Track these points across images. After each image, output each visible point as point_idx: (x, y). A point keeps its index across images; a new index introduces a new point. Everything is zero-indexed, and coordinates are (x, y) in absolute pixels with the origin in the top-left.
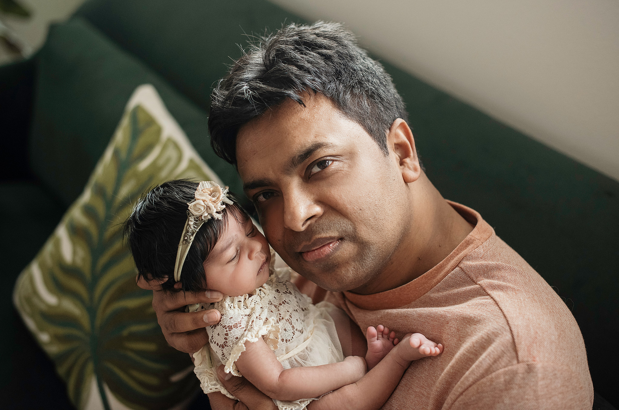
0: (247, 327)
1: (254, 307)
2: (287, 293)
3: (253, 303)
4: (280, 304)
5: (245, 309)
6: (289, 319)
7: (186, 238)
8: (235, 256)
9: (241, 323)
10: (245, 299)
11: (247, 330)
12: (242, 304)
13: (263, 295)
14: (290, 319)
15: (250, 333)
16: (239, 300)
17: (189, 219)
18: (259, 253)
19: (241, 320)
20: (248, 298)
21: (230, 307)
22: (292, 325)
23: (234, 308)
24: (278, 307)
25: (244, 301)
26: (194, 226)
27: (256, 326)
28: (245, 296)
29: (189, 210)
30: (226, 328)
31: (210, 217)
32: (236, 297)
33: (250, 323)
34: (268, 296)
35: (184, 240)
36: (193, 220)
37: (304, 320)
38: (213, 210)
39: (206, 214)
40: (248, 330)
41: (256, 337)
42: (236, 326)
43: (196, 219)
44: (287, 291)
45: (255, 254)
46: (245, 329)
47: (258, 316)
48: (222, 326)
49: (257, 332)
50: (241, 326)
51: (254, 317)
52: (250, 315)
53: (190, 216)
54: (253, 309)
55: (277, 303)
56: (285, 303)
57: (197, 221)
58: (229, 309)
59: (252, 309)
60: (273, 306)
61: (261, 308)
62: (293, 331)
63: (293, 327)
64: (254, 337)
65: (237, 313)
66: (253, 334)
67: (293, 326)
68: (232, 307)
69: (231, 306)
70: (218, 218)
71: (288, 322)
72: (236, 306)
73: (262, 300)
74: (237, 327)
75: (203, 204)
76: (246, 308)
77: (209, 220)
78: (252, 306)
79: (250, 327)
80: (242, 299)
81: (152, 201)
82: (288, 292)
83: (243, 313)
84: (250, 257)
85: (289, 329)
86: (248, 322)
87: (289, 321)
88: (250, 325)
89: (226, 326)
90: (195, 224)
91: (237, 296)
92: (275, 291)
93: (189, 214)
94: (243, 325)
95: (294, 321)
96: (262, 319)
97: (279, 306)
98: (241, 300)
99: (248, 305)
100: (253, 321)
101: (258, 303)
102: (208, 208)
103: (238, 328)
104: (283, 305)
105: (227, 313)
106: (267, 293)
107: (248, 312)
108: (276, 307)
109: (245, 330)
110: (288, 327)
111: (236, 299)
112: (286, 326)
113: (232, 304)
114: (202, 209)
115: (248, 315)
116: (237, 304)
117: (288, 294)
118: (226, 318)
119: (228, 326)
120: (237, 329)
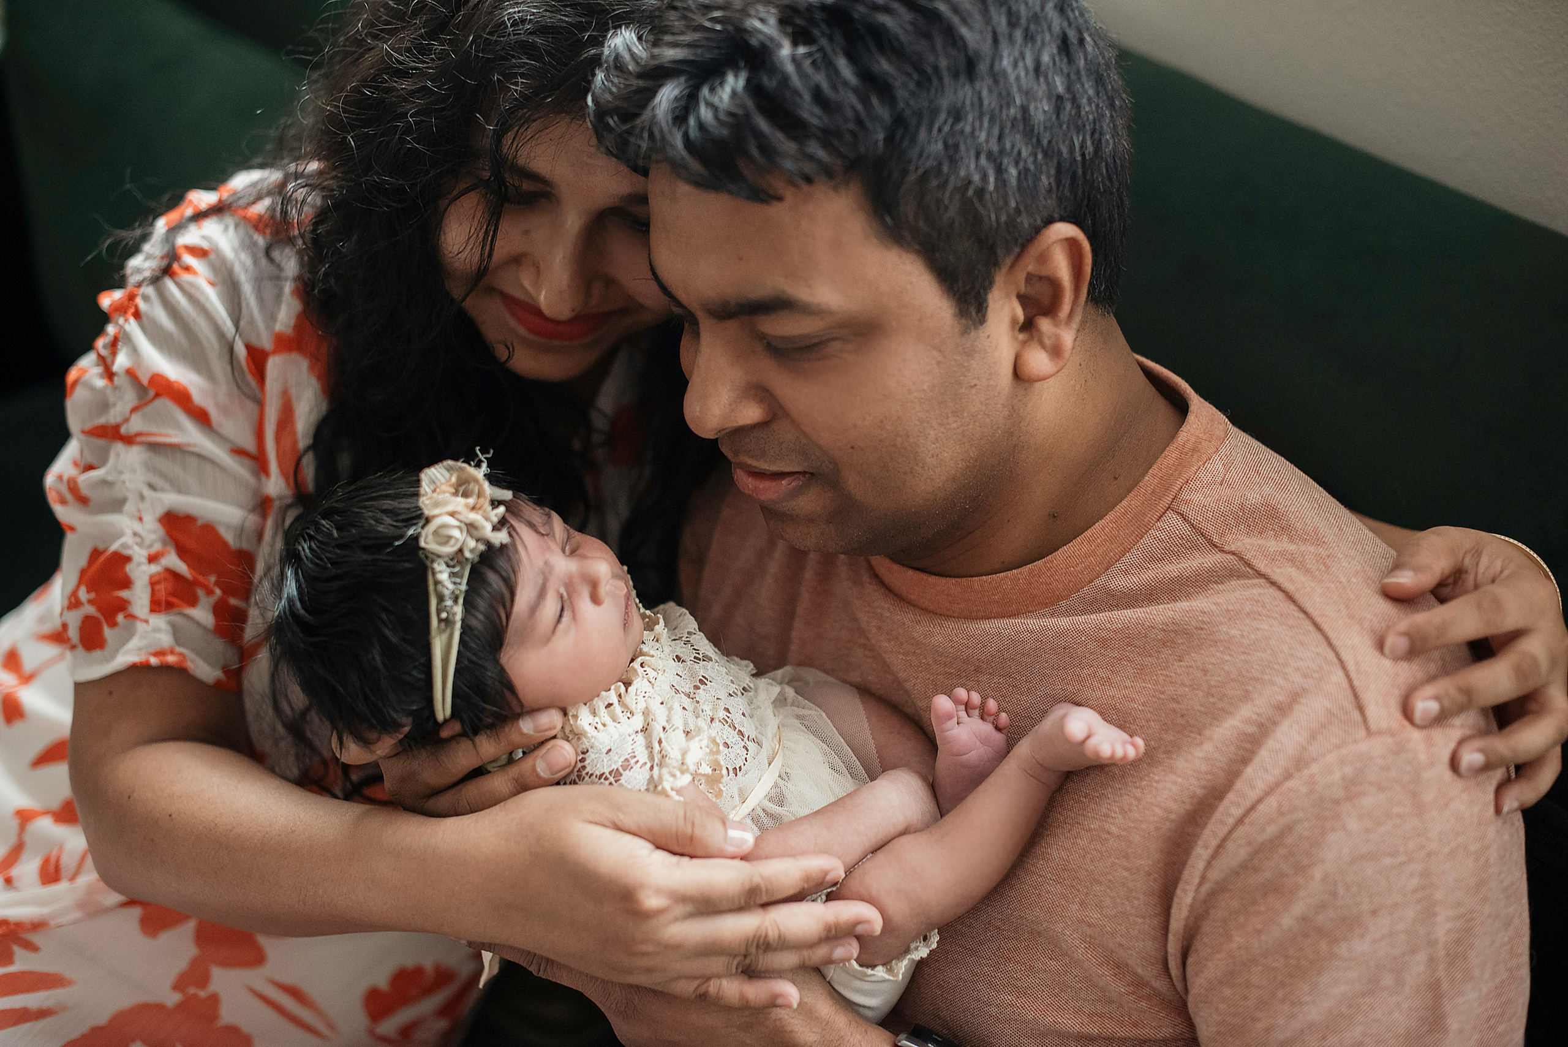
0: (651, 757)
1: (647, 708)
2: (700, 659)
3: (640, 698)
4: (697, 688)
5: (628, 718)
6: (726, 718)
7: (444, 615)
8: (562, 609)
9: (636, 754)
10: (620, 696)
11: (655, 766)
12: (617, 708)
13: (652, 674)
14: (729, 717)
15: (665, 771)
16: (607, 703)
17: (433, 569)
18: (611, 581)
19: (633, 747)
20: (627, 691)
21: (596, 728)
22: (737, 730)
23: (604, 725)
24: (694, 696)
25: (619, 701)
26: (454, 579)
27: (672, 749)
28: (617, 689)
29: (423, 549)
30: (606, 779)
31: (482, 547)
32: (596, 699)
33: (657, 748)
34: (665, 674)
35: (440, 620)
36: (443, 567)
37: (753, 716)
38: (484, 527)
39: (472, 544)
40: (657, 765)
41: (683, 772)
42: (627, 765)
43: (452, 563)
44: (697, 655)
45: (603, 588)
46: (649, 765)
47: (667, 724)
48: (594, 776)
49: (680, 763)
50: (638, 761)
51: (657, 729)
52: (646, 729)
53: (433, 561)
54: (645, 712)
55: (688, 687)
56: (706, 681)
57: (454, 567)
58: (595, 733)
59: (643, 713)
60: (683, 695)
61: (662, 703)
62: (743, 744)
63: (741, 733)
64: (678, 774)
65: (616, 736)
66: (675, 770)
67: (739, 730)
68: (600, 726)
69: (596, 725)
70: (501, 544)
71: (726, 725)
72: (607, 720)
73: (655, 686)
74: (632, 768)
75: (456, 523)
76: (630, 716)
77: (482, 555)
78: (642, 705)
79: (660, 756)
80: (612, 697)
81: (321, 559)
82: (700, 656)
83: (631, 731)
84: (595, 599)
85: (733, 740)
86: (649, 747)
87: (727, 722)
88: (657, 751)
89: (603, 774)
90: (453, 575)
91: (598, 696)
92: (674, 659)
93: (427, 557)
94: (643, 757)
95: (738, 720)
96: (678, 728)
97: (695, 691)
98: (611, 702)
99: (633, 707)
100: (660, 742)
101: (650, 694)
102: (471, 528)
103: (635, 767)
104: (702, 687)
105: (593, 743)
106: (659, 668)
107: (638, 722)
108: (689, 698)
109: (652, 768)
110: (731, 737)
111: (600, 704)
112: (725, 737)
113: (597, 719)
114: (456, 533)
115: (642, 731)
116: (606, 715)
117: (701, 663)
118: (597, 756)
119: (610, 773)
120: (632, 770)
